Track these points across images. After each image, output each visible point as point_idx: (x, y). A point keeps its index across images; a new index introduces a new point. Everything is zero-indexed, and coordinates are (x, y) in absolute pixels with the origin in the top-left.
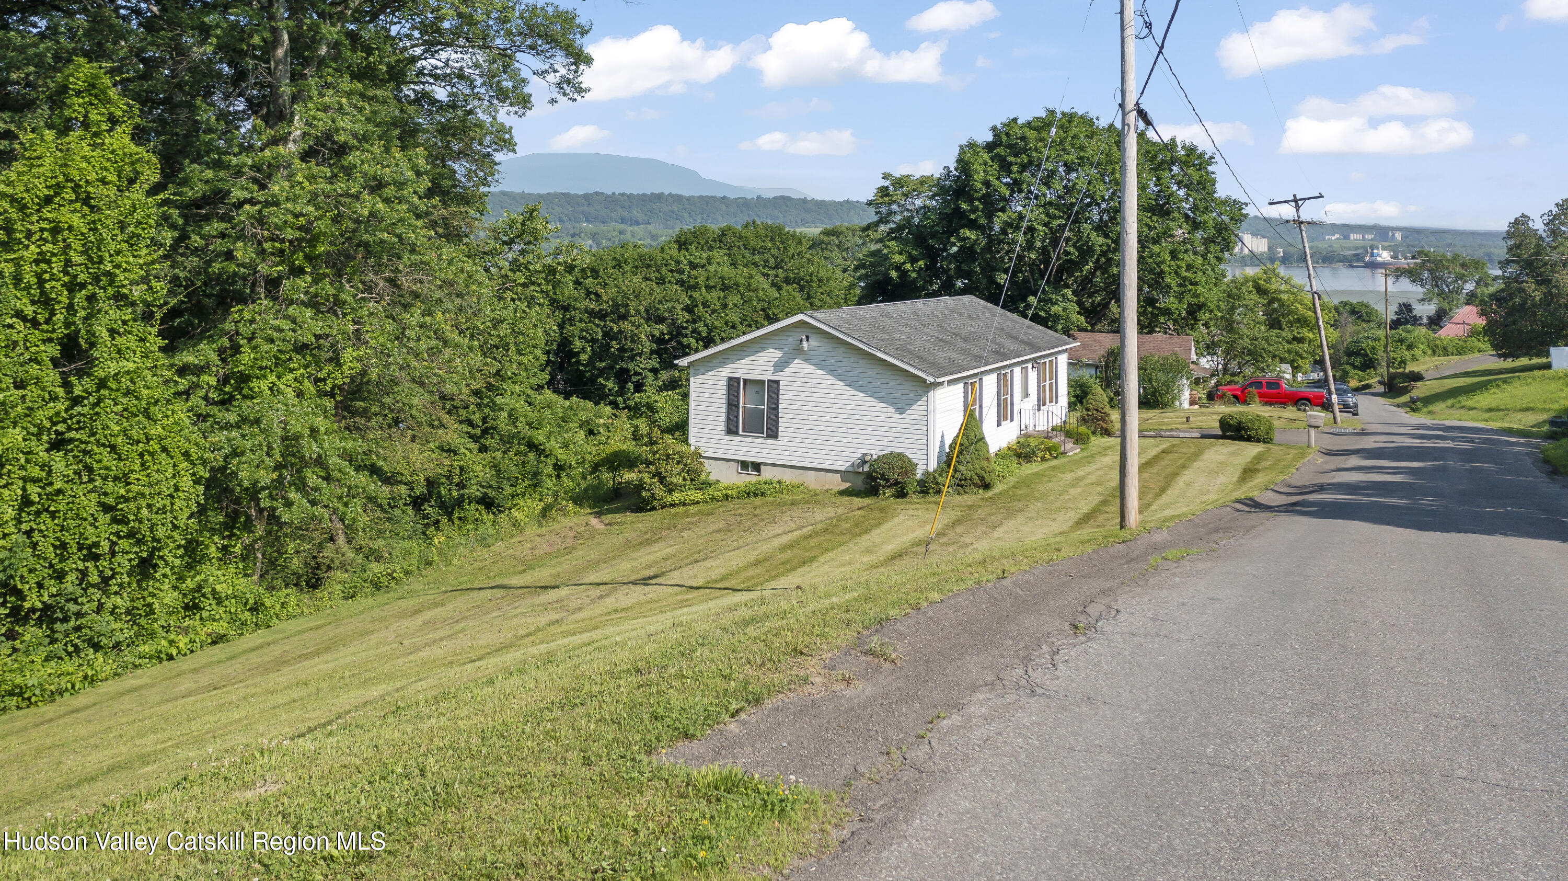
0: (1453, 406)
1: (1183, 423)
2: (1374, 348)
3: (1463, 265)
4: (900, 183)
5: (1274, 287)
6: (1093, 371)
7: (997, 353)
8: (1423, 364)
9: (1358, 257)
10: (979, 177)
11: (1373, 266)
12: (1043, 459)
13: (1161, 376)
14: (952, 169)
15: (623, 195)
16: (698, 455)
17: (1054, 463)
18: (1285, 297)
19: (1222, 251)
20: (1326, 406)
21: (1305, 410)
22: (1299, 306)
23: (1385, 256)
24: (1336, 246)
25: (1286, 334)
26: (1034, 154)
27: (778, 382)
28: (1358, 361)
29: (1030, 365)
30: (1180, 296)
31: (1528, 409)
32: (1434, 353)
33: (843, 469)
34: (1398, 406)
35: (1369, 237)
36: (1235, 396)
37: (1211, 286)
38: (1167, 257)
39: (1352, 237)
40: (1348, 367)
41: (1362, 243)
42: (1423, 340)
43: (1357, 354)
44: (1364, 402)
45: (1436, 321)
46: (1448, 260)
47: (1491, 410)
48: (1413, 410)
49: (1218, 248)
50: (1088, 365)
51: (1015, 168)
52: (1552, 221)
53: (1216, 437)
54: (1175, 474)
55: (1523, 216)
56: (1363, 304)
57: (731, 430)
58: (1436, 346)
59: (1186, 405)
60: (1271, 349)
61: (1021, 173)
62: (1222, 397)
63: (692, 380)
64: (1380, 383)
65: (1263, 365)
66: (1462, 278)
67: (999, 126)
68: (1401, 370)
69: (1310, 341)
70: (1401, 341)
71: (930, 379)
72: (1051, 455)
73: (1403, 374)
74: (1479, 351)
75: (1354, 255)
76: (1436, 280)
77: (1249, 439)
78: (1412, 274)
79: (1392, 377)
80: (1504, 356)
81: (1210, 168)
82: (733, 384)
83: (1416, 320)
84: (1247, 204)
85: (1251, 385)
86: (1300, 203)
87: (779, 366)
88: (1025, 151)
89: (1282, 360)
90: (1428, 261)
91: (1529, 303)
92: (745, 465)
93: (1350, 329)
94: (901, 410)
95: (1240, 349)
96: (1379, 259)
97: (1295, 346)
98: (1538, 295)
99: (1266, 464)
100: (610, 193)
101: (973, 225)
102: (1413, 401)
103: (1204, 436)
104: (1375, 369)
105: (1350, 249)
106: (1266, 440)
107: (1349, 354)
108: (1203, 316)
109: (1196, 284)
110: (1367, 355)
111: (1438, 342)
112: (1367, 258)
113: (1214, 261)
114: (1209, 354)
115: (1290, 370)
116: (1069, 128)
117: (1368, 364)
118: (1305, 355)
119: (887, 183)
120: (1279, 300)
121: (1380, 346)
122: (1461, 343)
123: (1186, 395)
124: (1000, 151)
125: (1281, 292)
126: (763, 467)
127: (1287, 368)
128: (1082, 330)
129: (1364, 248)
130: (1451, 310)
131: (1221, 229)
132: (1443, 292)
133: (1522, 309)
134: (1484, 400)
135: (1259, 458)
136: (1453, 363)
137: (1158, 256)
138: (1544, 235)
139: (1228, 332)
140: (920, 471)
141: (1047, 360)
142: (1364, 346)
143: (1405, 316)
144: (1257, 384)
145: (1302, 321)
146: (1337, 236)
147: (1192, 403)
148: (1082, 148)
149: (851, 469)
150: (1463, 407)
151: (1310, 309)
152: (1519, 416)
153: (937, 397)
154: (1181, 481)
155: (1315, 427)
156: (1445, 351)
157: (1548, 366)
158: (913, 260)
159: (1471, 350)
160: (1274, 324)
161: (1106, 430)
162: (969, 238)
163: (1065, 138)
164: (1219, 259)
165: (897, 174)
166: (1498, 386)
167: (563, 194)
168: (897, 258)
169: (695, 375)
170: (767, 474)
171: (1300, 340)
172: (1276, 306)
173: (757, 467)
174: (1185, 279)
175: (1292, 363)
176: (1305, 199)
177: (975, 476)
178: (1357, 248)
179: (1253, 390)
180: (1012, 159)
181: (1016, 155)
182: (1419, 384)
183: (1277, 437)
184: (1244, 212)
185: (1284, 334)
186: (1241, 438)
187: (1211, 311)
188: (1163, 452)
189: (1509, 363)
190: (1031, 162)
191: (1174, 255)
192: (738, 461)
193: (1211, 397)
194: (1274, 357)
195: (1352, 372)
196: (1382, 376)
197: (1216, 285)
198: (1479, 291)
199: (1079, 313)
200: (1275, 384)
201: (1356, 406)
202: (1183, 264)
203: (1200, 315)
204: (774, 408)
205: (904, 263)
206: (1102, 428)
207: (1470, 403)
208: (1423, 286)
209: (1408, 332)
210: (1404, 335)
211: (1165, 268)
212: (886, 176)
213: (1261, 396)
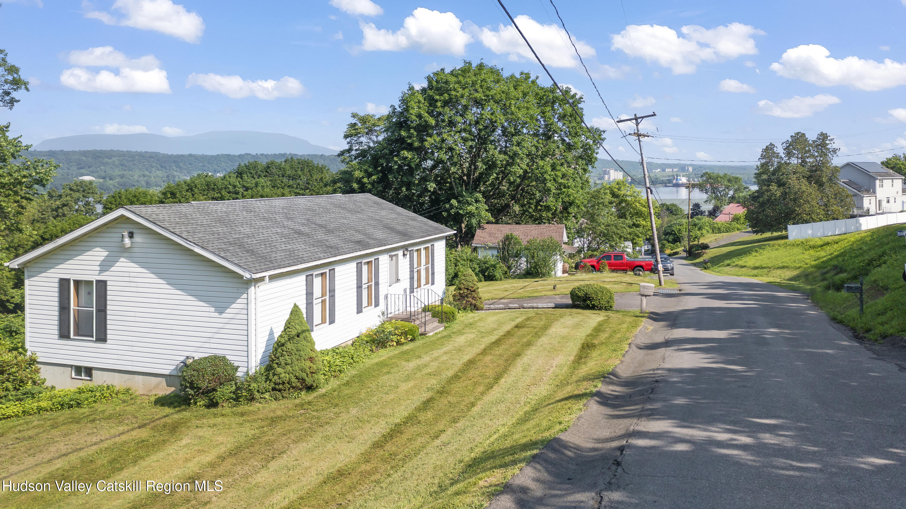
0: (728, 265)
1: (550, 290)
2: (680, 230)
3: (729, 181)
4: (364, 120)
5: (622, 193)
6: (495, 253)
7: (359, 242)
8: (708, 238)
9: (670, 181)
10: (414, 111)
11: (677, 185)
12: (399, 343)
13: (541, 254)
14: (397, 107)
15: (262, 155)
16: (33, 361)
17: (411, 346)
18: (629, 199)
19: (587, 164)
20: (653, 270)
21: (639, 275)
22: (637, 204)
23: (684, 180)
24: (658, 176)
25: (629, 222)
26: (453, 93)
27: (104, 283)
28: (671, 238)
29: (400, 253)
30: (557, 196)
31: (783, 267)
32: (713, 232)
33: (167, 372)
34: (695, 265)
35: (675, 170)
36: (593, 266)
37: (579, 189)
38: (549, 169)
39: (667, 170)
40: (665, 242)
41: (671, 174)
42: (707, 224)
43: (670, 234)
44: (676, 264)
45: (713, 213)
46: (721, 178)
47: (756, 268)
48: (705, 268)
49: (584, 162)
50: (491, 248)
51: (439, 104)
52: (788, 147)
53: (567, 306)
54: (518, 355)
55: (771, 144)
56: (673, 205)
57: (64, 335)
58: (714, 227)
59: (559, 273)
60: (619, 232)
61: (443, 107)
62: (583, 267)
63: (27, 282)
64: (684, 251)
65: (613, 243)
66: (728, 187)
67: (432, 75)
68: (696, 243)
69: (644, 226)
70: (695, 225)
71: (247, 275)
72: (406, 338)
73: (697, 245)
74: (738, 230)
75: (668, 180)
76: (714, 190)
77: (593, 308)
78: (701, 187)
79: (691, 247)
80: (756, 232)
81: (580, 106)
82: (64, 283)
83: (702, 213)
84: (604, 132)
85: (603, 258)
86: (639, 120)
87: (105, 266)
88: (447, 91)
89: (626, 239)
90: (710, 178)
91: (773, 198)
92: (78, 370)
93: (666, 219)
94: (221, 310)
95: (598, 232)
96: (680, 182)
97: (634, 229)
98: (778, 194)
99: (603, 336)
100: (254, 154)
101: (410, 147)
102: (705, 262)
103: (557, 306)
104: (680, 242)
105: (665, 177)
106: (608, 308)
107: (666, 234)
108: (573, 210)
109: (569, 187)
110: (676, 234)
111: (716, 225)
112: (674, 181)
113: (581, 172)
114: (579, 236)
115: (631, 244)
116: (480, 74)
117: (677, 240)
118: (640, 235)
119: (354, 121)
120: (626, 201)
121: (683, 229)
122: (728, 225)
123: (560, 266)
124: (431, 93)
125: (627, 196)
126: (94, 372)
127: (629, 244)
128: (488, 223)
129: (673, 176)
130: (721, 206)
131: (586, 148)
132: (717, 196)
133: (770, 202)
134: (750, 260)
135: (598, 329)
136: (725, 238)
137: (542, 168)
138: (783, 156)
139: (591, 221)
140: (240, 374)
141: (422, 247)
142: (674, 229)
143: (696, 210)
144: (608, 257)
145: (639, 214)
146: (659, 170)
147: (564, 272)
148: (489, 89)
149: (175, 373)
150: (736, 266)
151: (644, 206)
152: (779, 272)
153: (259, 294)
154: (520, 363)
155: (646, 296)
156: (719, 231)
157: (786, 237)
158: (369, 175)
159: (733, 229)
160: (622, 216)
161: (475, 306)
162: (407, 158)
163: (476, 81)
164: (585, 170)
165: (362, 114)
166: (756, 251)
167: (226, 155)
168: (358, 174)
169: (30, 277)
170: (99, 378)
171: (638, 226)
172: (624, 205)
173: (89, 371)
174: (561, 184)
175: (632, 240)
176: (643, 117)
177: (294, 380)
178: (669, 176)
179: (605, 261)
180: (437, 97)
181: (441, 95)
182: (707, 251)
183: (617, 302)
184: (602, 137)
185: (627, 221)
186: (587, 307)
187: (578, 207)
188: (517, 327)
189: (759, 236)
190: (451, 99)
191: (554, 168)
192: (71, 366)
193: (577, 267)
194: (620, 237)
195: (667, 244)
196: (685, 247)
197: (582, 188)
198: (736, 195)
199: (487, 210)
200: (619, 256)
201: (672, 269)
202: (559, 174)
203: (571, 210)
204: (102, 310)
205: (363, 177)
206: (471, 304)
207: (741, 263)
208: (706, 193)
209: (699, 219)
210: (697, 221)
211: (548, 177)
212: (354, 116)
213: (610, 265)
